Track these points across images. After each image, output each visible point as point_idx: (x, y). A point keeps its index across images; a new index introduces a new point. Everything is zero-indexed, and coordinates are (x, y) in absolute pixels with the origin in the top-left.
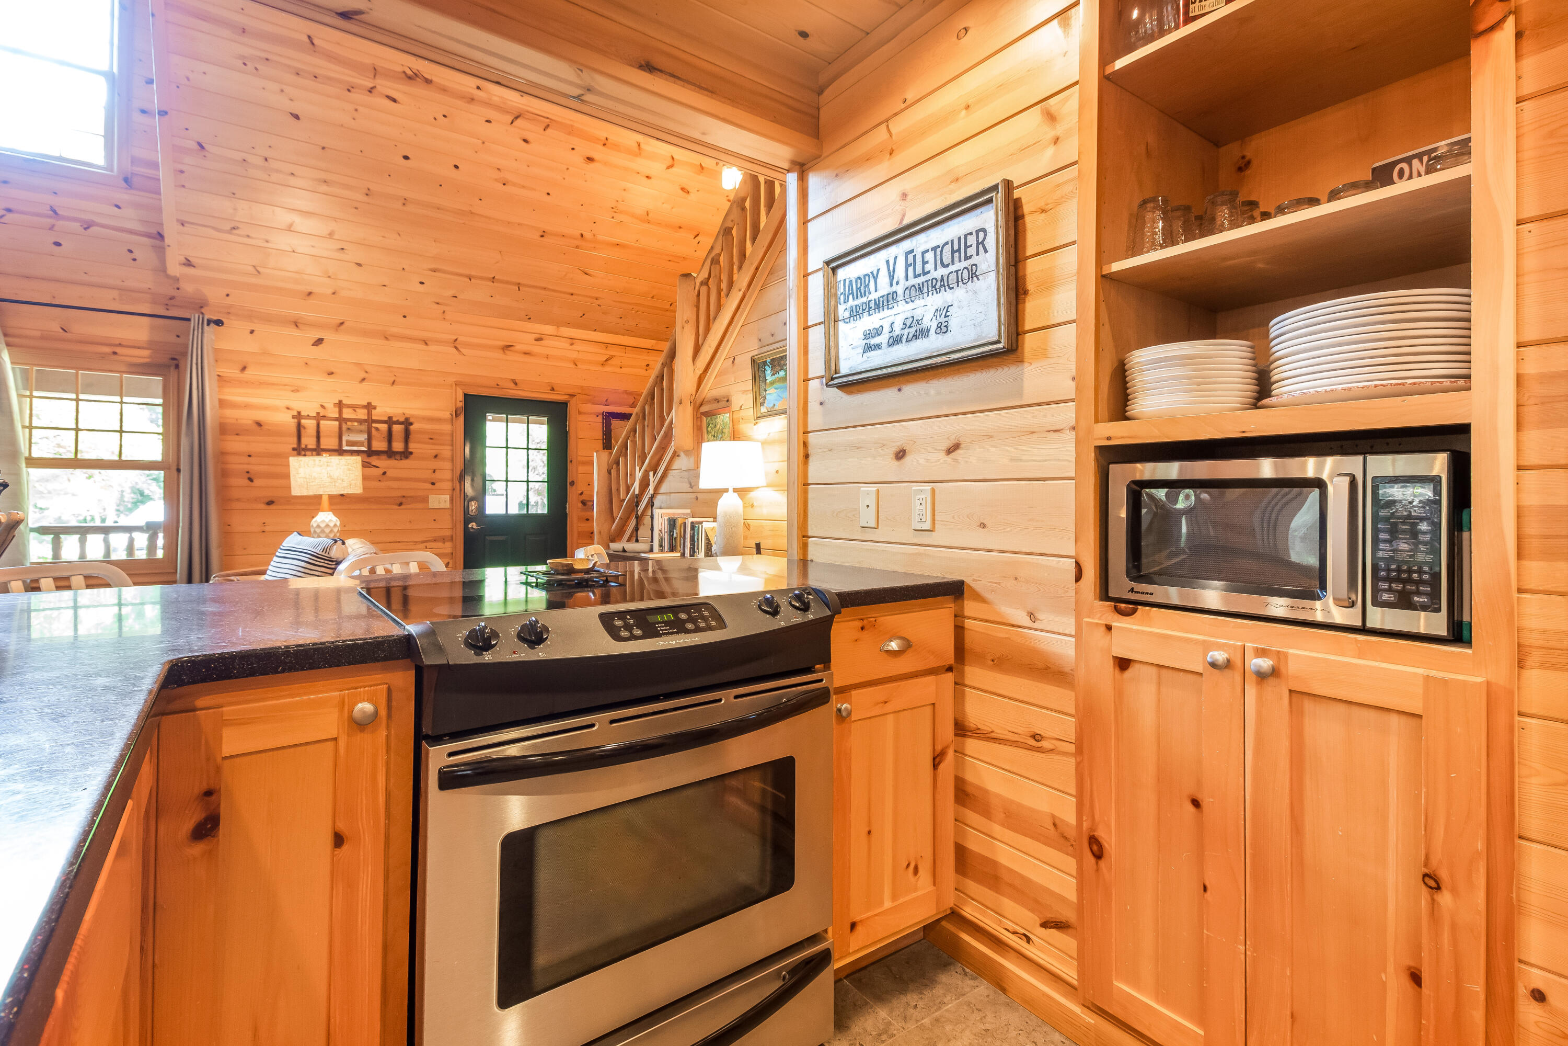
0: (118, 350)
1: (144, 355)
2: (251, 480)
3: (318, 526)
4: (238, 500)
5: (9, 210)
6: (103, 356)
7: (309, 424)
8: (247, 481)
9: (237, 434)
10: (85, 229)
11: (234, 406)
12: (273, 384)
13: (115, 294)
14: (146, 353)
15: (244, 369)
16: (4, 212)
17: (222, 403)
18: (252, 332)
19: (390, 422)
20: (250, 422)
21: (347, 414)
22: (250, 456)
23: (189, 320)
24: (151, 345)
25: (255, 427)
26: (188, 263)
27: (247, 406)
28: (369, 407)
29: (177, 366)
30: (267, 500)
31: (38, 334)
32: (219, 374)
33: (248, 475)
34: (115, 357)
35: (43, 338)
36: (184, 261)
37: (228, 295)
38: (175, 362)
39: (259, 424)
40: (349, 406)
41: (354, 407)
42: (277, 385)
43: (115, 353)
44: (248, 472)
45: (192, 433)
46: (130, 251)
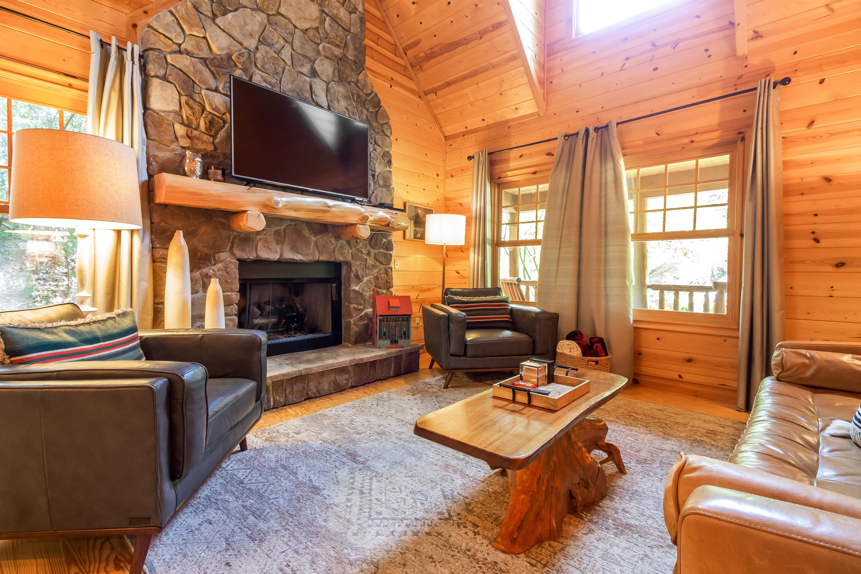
0: (695, 138)
1: (714, 137)
2: (817, 240)
4: (801, 262)
5: (627, 59)
6: (683, 147)
8: (812, 243)
9: (802, 194)
10: (674, 48)
11: (799, 165)
12: (847, 132)
13: (694, 91)
14: (716, 134)
15: (812, 123)
16: (624, 62)
17: (787, 165)
18: (822, 82)
20: (817, 179)
22: (816, 215)
23: (755, 89)
24: (721, 125)
25: (824, 183)
26: (757, 35)
27: (813, 163)
29: (743, 139)
30: (836, 262)
31: (642, 142)
32: (783, 135)
33: (814, 236)
34: (693, 145)
35: (645, 144)
36: (751, 34)
37: (795, 53)
38: (741, 135)
39: (828, 179)
42: (853, 131)
43: (692, 142)
44: (813, 233)
45: (756, 198)
46: (707, 50)
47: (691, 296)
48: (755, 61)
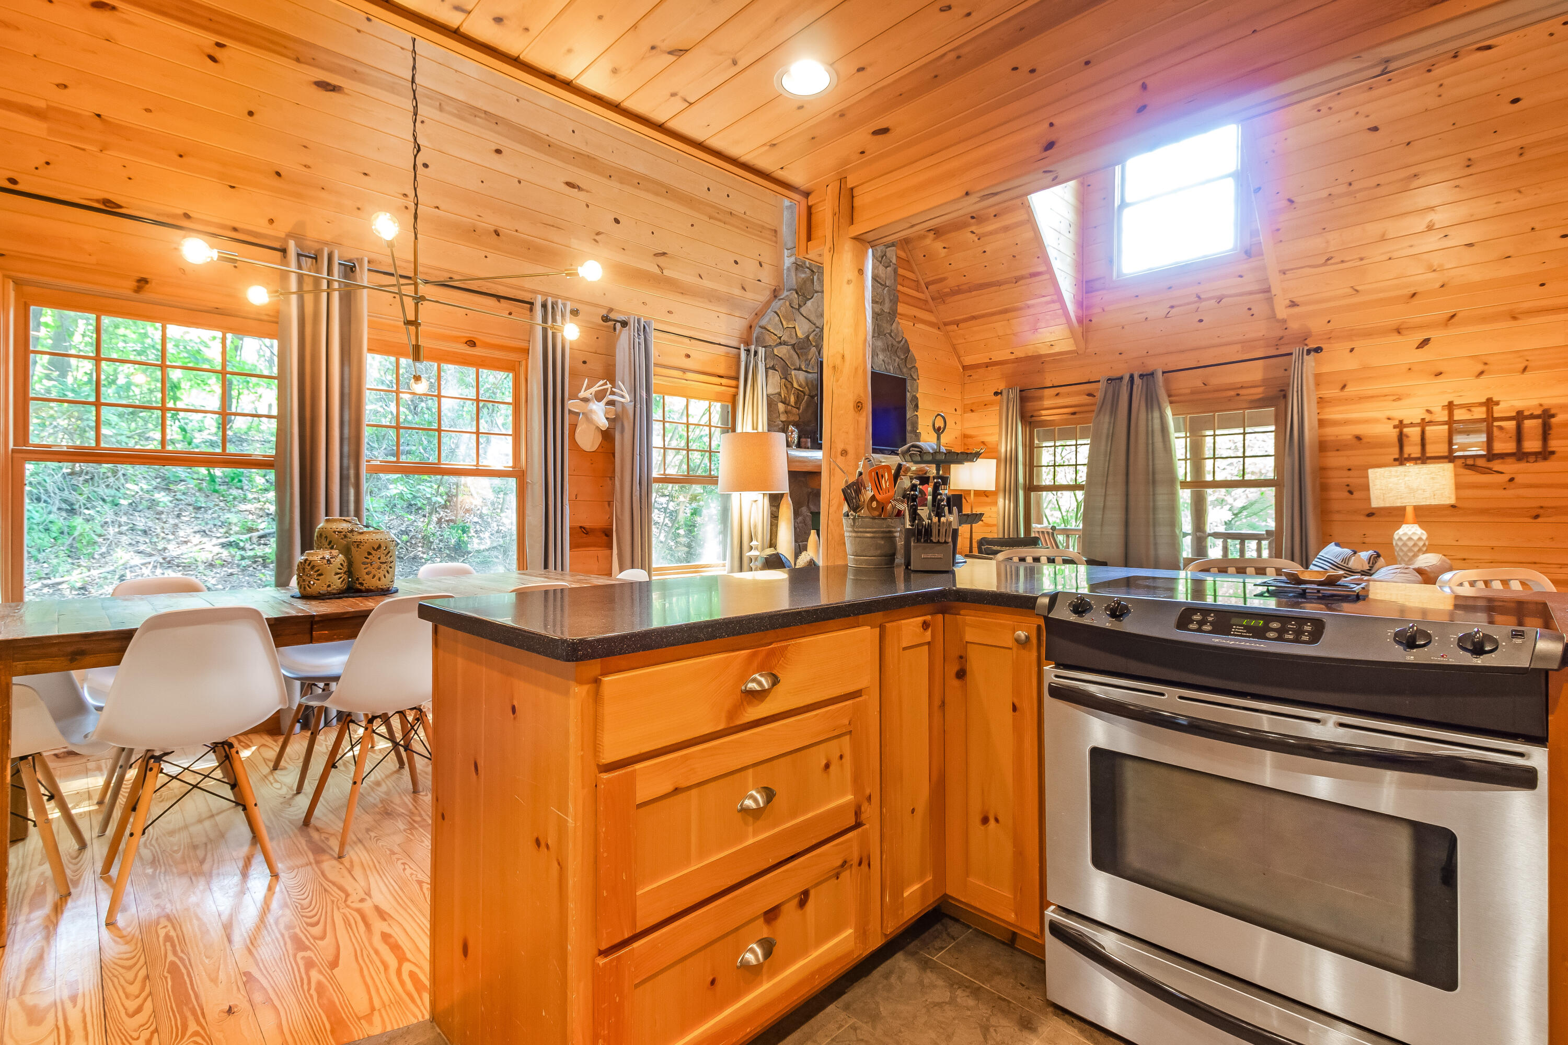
0: (1241, 392)
1: (1259, 392)
2: (1351, 492)
3: (1400, 539)
4: (1338, 512)
5: (1172, 307)
6: (1230, 399)
7: (1413, 433)
8: (1347, 494)
9: (1338, 450)
10: (1219, 302)
11: (1335, 423)
12: (1372, 397)
13: (1238, 347)
14: (1260, 390)
15: (1344, 387)
16: (1169, 310)
17: (1322, 423)
18: (1352, 350)
19: (1520, 417)
20: (1350, 437)
21: (1459, 415)
22: (1349, 470)
23: (1292, 354)
24: (1265, 382)
25: (1355, 441)
26: (1293, 304)
27: (1346, 422)
28: (1489, 403)
29: (1285, 396)
30: (1368, 512)
31: (1188, 391)
32: (1320, 396)
33: (1348, 488)
34: (1238, 398)
35: (1192, 393)
36: (1287, 302)
37: (1329, 322)
38: (1283, 393)
39: (1358, 438)
40: (1461, 406)
41: (1468, 407)
42: (1378, 396)
43: (1238, 395)
44: (1348, 485)
46: (1250, 309)
47: (1242, 544)
48: (1294, 326)
